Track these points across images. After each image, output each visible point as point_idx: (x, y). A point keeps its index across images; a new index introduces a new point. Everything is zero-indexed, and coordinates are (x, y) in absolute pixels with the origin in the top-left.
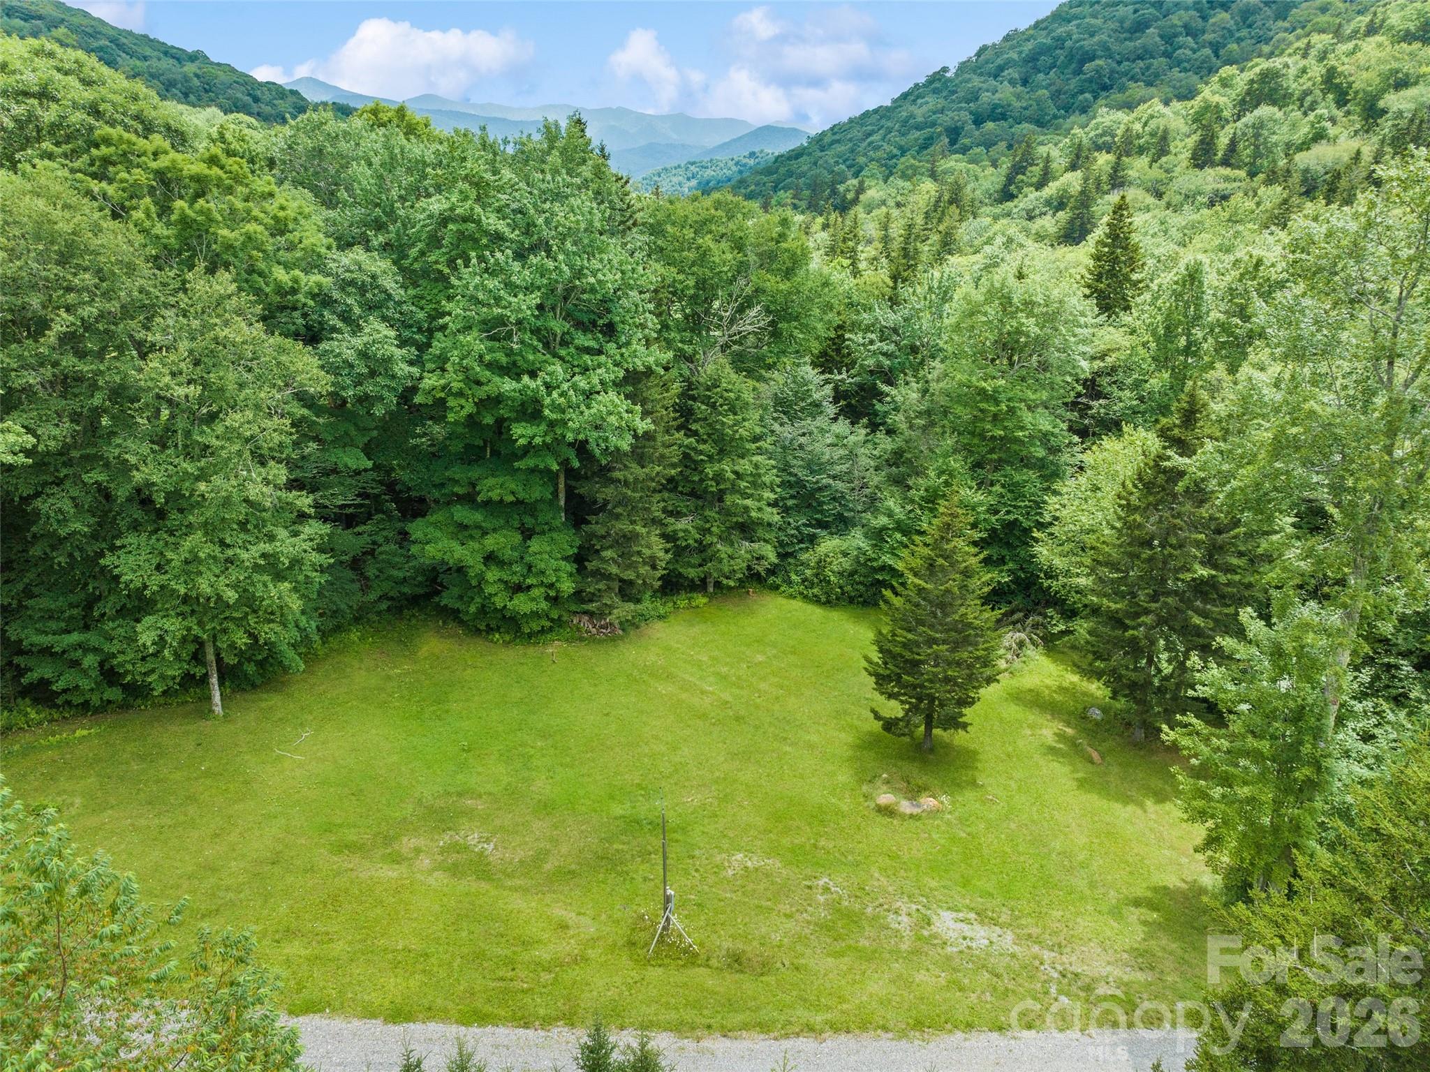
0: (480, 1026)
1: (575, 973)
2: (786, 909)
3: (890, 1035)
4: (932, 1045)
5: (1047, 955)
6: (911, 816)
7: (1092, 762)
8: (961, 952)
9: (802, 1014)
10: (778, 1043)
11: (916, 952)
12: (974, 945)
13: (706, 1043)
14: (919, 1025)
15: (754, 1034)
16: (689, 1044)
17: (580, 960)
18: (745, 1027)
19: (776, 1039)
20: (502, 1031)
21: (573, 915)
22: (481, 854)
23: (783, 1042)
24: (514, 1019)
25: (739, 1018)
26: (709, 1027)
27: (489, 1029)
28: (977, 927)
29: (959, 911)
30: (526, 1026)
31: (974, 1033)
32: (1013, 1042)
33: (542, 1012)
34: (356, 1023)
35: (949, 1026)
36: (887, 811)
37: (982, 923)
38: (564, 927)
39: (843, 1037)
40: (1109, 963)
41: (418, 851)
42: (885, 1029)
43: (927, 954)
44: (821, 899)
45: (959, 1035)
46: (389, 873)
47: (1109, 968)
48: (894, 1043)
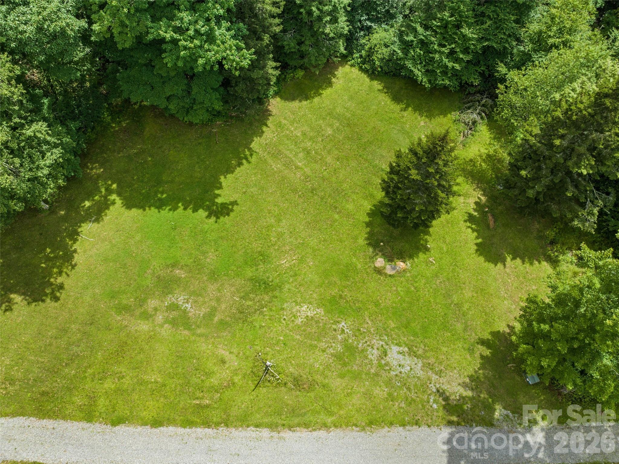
0: (189, 428)
1: (228, 394)
2: (323, 345)
3: (358, 429)
4: (374, 434)
5: (434, 377)
6: (390, 276)
7: (488, 226)
8: (396, 375)
9: (323, 417)
10: (311, 433)
11: (377, 374)
12: (403, 370)
13: (282, 434)
14: (371, 423)
15: (302, 429)
16: (275, 434)
17: (231, 384)
18: (299, 425)
19: (311, 431)
20: (199, 430)
21: (228, 353)
22: (185, 311)
23: (313, 432)
24: (203, 424)
25: (296, 420)
26: (284, 425)
27: (194, 429)
28: (407, 357)
29: (400, 346)
30: (209, 427)
31: (393, 428)
32: (408, 433)
33: (215, 420)
34: (140, 429)
35: (383, 424)
36: (379, 271)
37: (410, 355)
38: (223, 362)
39: (338, 430)
40: (459, 384)
41: (156, 309)
42: (356, 426)
43: (381, 376)
44: (339, 337)
45: (386, 429)
46: (144, 326)
47: (459, 387)
48: (359, 433)
